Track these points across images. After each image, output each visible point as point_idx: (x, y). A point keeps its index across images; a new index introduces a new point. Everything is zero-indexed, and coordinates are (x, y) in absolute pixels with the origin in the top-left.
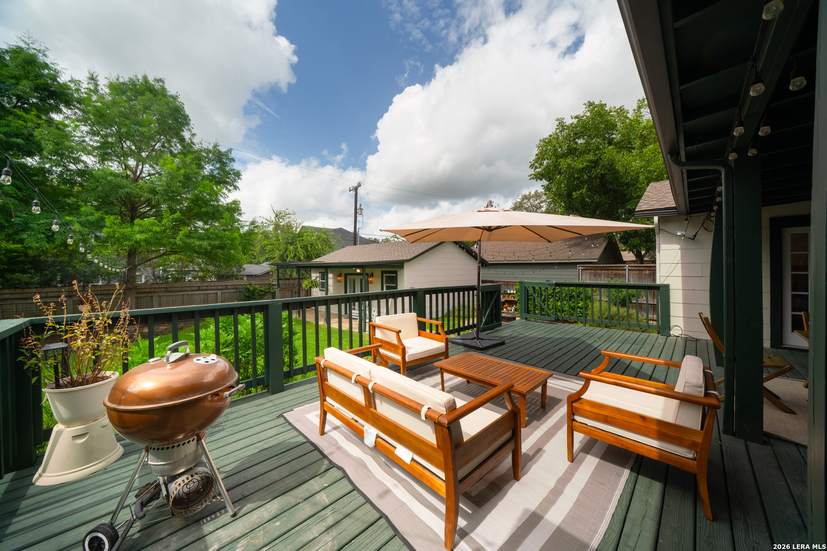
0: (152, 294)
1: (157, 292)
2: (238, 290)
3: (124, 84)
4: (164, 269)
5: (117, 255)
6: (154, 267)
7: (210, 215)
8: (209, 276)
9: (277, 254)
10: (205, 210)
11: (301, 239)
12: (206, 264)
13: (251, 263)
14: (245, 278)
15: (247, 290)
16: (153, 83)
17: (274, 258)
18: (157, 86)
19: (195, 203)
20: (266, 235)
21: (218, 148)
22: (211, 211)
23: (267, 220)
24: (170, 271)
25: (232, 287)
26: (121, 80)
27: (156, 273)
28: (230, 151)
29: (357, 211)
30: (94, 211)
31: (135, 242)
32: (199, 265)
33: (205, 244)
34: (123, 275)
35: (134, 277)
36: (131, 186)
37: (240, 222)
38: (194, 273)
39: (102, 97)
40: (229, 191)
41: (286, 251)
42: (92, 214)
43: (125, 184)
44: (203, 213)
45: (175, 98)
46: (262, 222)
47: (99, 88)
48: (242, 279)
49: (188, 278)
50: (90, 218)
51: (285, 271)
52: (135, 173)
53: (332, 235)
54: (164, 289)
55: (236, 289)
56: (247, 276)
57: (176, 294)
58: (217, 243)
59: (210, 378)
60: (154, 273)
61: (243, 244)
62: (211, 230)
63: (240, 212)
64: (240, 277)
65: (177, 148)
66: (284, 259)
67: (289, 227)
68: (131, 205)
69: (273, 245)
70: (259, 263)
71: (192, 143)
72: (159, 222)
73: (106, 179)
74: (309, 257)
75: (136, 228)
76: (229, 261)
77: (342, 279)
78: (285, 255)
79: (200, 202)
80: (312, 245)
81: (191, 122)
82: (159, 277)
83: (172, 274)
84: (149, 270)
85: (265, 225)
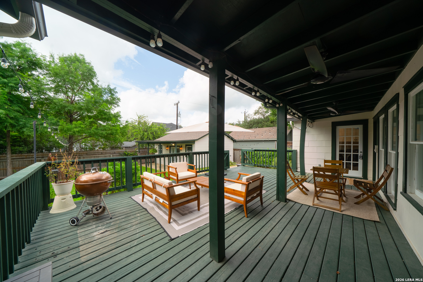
0: (80, 156)
1: (83, 155)
2: (120, 154)
3: (65, 57)
4: (85, 144)
5: (63, 137)
6: (80, 143)
7: (107, 119)
8: (107, 148)
9: (139, 136)
10: (104, 117)
11: (150, 129)
12: (105, 141)
13: (127, 141)
14: (124, 148)
15: (124, 154)
16: (79, 56)
17: (138, 138)
18: (81, 58)
19: (100, 113)
20: (134, 127)
21: (110, 86)
22: (107, 117)
23: (134, 120)
24: (88, 145)
25: (118, 153)
26: (65, 56)
27: (81, 146)
28: (115, 88)
29: (178, 115)
30: (54, 118)
31: (73, 132)
32: (102, 142)
33: (104, 132)
34: (66, 147)
35: (72, 148)
36: (70, 106)
37: (120, 122)
38: (99, 146)
39: (56, 65)
40: (115, 107)
41: (143, 135)
42: (53, 119)
43: (68, 106)
44: (103, 118)
45: (89, 63)
46: (132, 121)
47: (55, 60)
48: (123, 149)
49: (97, 149)
50: (52, 121)
51: (143, 145)
52: (71, 99)
53: (165, 127)
54: (86, 154)
55: (119, 153)
56: (125, 147)
57: (91, 156)
58: (110, 132)
59: (104, 178)
60: (80, 146)
61: (122, 133)
62: (107, 126)
63: (120, 117)
64: (121, 148)
65: (91, 87)
66: (142, 139)
67: (145, 123)
68: (70, 114)
69: (138, 132)
70: (131, 141)
71: (98, 85)
72: (84, 123)
73: (59, 103)
74: (154, 138)
75: (73, 126)
76: (115, 140)
77: (168, 148)
78: (143, 137)
79: (102, 113)
80: (156, 132)
81: (97, 75)
82: (83, 148)
83: (89, 147)
84: (78, 145)
85: (133, 122)
